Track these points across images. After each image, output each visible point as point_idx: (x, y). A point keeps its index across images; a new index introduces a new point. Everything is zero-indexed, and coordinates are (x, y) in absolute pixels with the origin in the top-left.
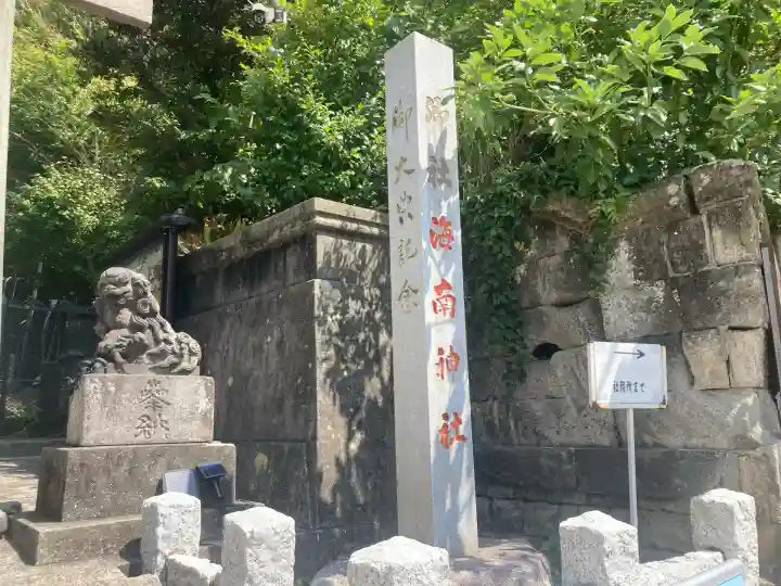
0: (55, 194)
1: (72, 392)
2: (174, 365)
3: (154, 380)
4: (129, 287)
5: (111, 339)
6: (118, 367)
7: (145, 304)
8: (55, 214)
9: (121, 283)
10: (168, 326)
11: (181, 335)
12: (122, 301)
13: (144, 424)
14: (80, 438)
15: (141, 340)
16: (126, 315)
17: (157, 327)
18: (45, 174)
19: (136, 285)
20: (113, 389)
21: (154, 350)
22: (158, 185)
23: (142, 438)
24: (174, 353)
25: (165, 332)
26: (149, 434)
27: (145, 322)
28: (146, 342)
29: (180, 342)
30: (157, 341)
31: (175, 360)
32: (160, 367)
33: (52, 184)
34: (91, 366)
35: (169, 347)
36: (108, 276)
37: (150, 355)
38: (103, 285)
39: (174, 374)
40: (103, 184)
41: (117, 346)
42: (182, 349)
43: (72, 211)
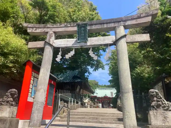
0: (139, 72)
1: (148, 114)
2: (168, 109)
3: (164, 112)
4: (155, 93)
5: (153, 104)
6: (156, 109)
7: (159, 96)
8: (140, 76)
9: (153, 92)
10: (165, 100)
11: (168, 102)
12: (154, 96)
13: (163, 122)
14: (151, 124)
15: (159, 104)
16: (155, 99)
17: (162, 101)
18: (137, 68)
19: (156, 93)
20: (155, 114)
21: (163, 106)
22: (158, 69)
23: (163, 124)
24: (167, 106)
25: (164, 102)
26: (165, 124)
27: (159, 100)
28: (161, 104)
29: (168, 104)
30: (163, 104)
31: (168, 108)
32: (165, 109)
33: (138, 70)
34: (150, 109)
35: (166, 105)
36: (150, 91)
37: (162, 107)
38: (150, 93)
39: (168, 111)
40: (148, 68)
41: (155, 105)
42: (169, 105)
43: (143, 74)
